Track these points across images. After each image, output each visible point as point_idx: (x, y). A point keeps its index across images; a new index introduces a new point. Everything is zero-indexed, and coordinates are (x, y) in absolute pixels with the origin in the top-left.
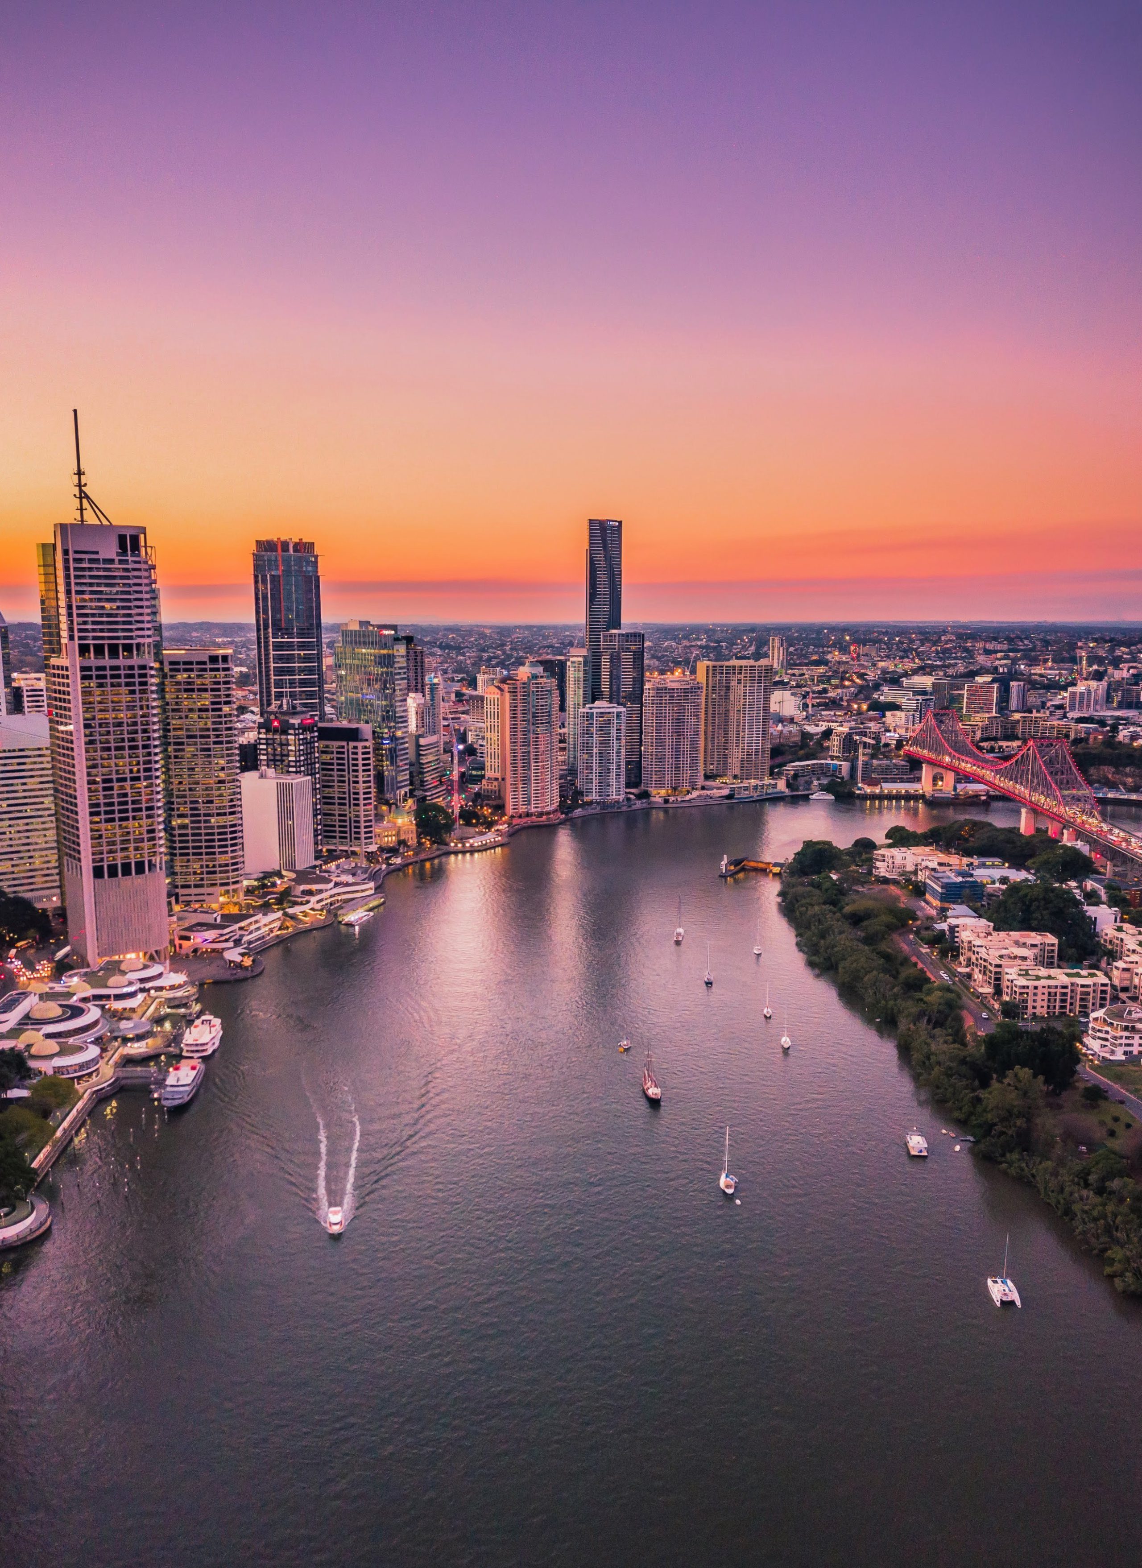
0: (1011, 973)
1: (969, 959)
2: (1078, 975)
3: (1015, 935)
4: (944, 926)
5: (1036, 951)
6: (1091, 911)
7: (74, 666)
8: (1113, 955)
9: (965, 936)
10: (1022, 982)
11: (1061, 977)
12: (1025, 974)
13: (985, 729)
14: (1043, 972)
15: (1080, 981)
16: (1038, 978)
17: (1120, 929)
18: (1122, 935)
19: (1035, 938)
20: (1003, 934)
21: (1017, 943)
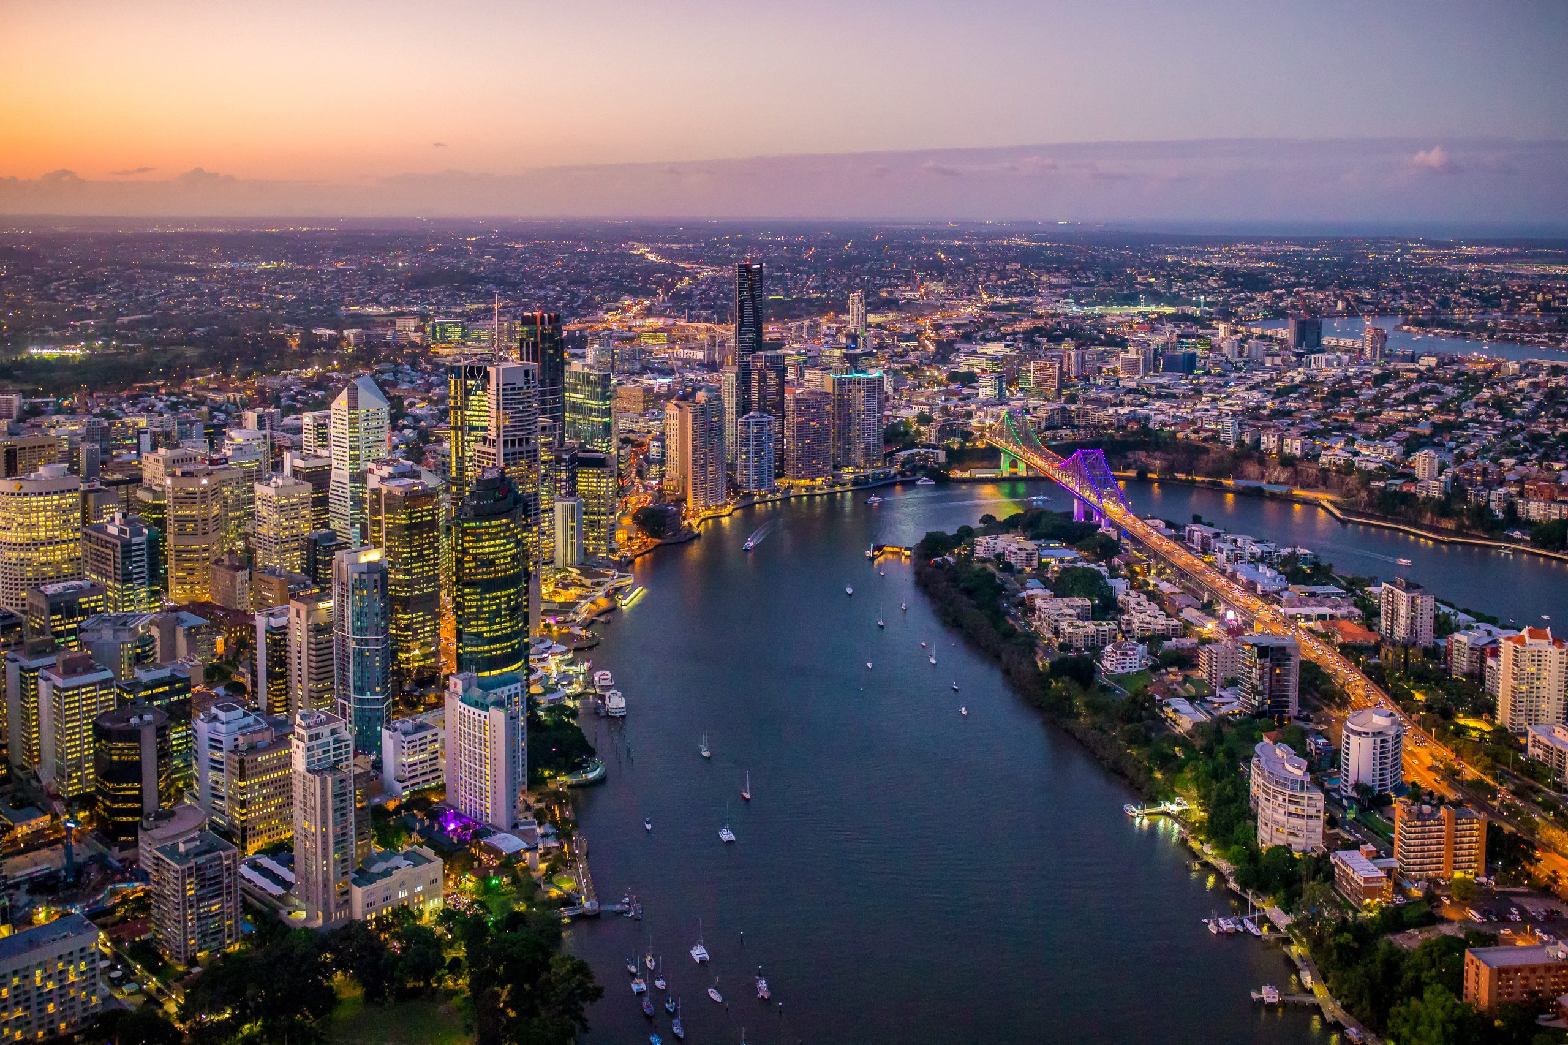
0: (1065, 626)
1: (1040, 617)
2: (1101, 625)
3: (1067, 600)
4: (1024, 594)
5: (1079, 610)
6: (1112, 582)
7: (499, 452)
8: (1122, 611)
9: (1038, 602)
10: (1070, 630)
11: (1090, 627)
12: (1071, 625)
13: (1048, 419)
14: (1080, 623)
15: (1101, 628)
16: (1078, 627)
17: (1128, 594)
18: (1128, 598)
19: (1078, 601)
20: (1059, 600)
21: (1068, 606)
